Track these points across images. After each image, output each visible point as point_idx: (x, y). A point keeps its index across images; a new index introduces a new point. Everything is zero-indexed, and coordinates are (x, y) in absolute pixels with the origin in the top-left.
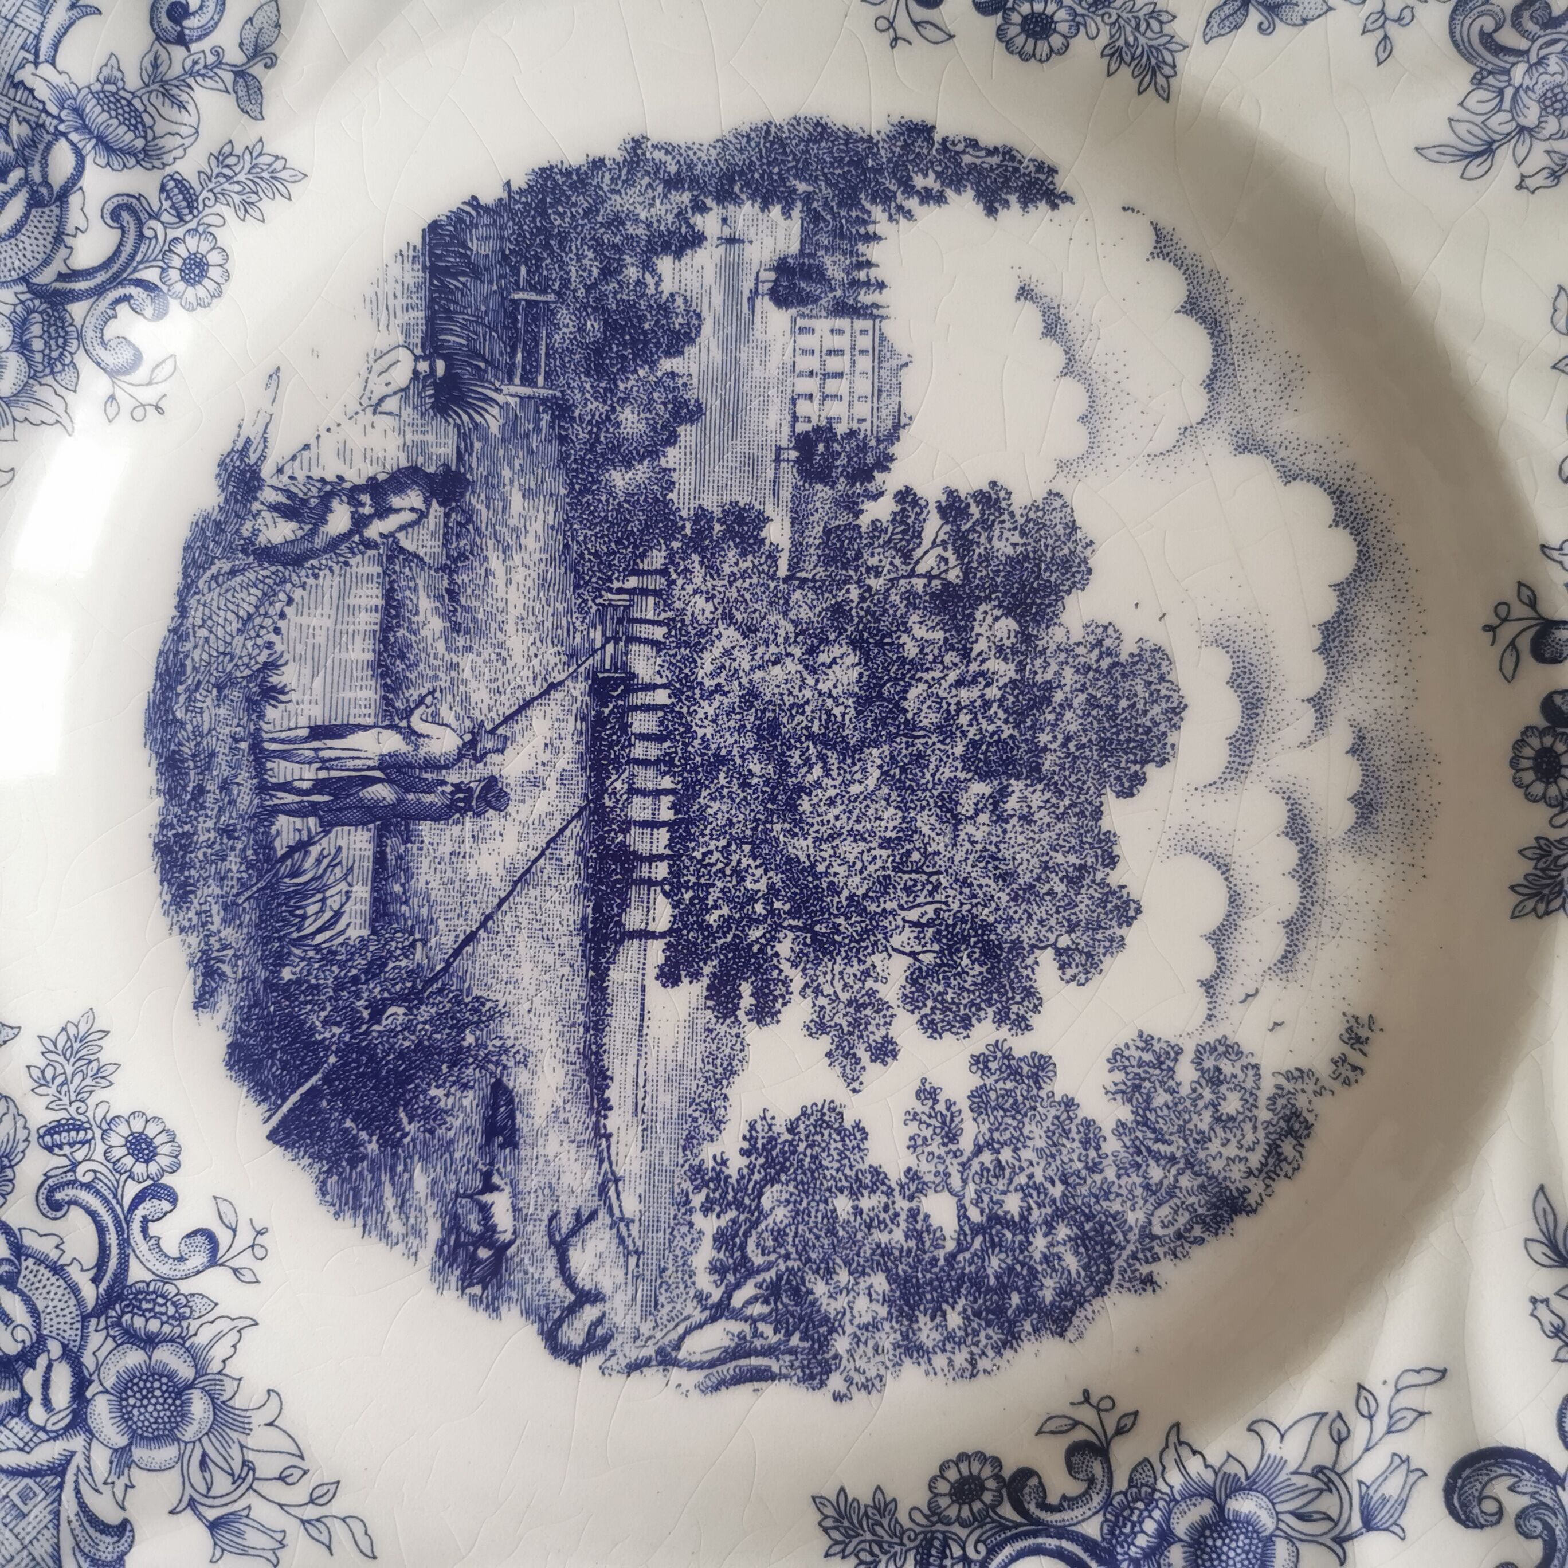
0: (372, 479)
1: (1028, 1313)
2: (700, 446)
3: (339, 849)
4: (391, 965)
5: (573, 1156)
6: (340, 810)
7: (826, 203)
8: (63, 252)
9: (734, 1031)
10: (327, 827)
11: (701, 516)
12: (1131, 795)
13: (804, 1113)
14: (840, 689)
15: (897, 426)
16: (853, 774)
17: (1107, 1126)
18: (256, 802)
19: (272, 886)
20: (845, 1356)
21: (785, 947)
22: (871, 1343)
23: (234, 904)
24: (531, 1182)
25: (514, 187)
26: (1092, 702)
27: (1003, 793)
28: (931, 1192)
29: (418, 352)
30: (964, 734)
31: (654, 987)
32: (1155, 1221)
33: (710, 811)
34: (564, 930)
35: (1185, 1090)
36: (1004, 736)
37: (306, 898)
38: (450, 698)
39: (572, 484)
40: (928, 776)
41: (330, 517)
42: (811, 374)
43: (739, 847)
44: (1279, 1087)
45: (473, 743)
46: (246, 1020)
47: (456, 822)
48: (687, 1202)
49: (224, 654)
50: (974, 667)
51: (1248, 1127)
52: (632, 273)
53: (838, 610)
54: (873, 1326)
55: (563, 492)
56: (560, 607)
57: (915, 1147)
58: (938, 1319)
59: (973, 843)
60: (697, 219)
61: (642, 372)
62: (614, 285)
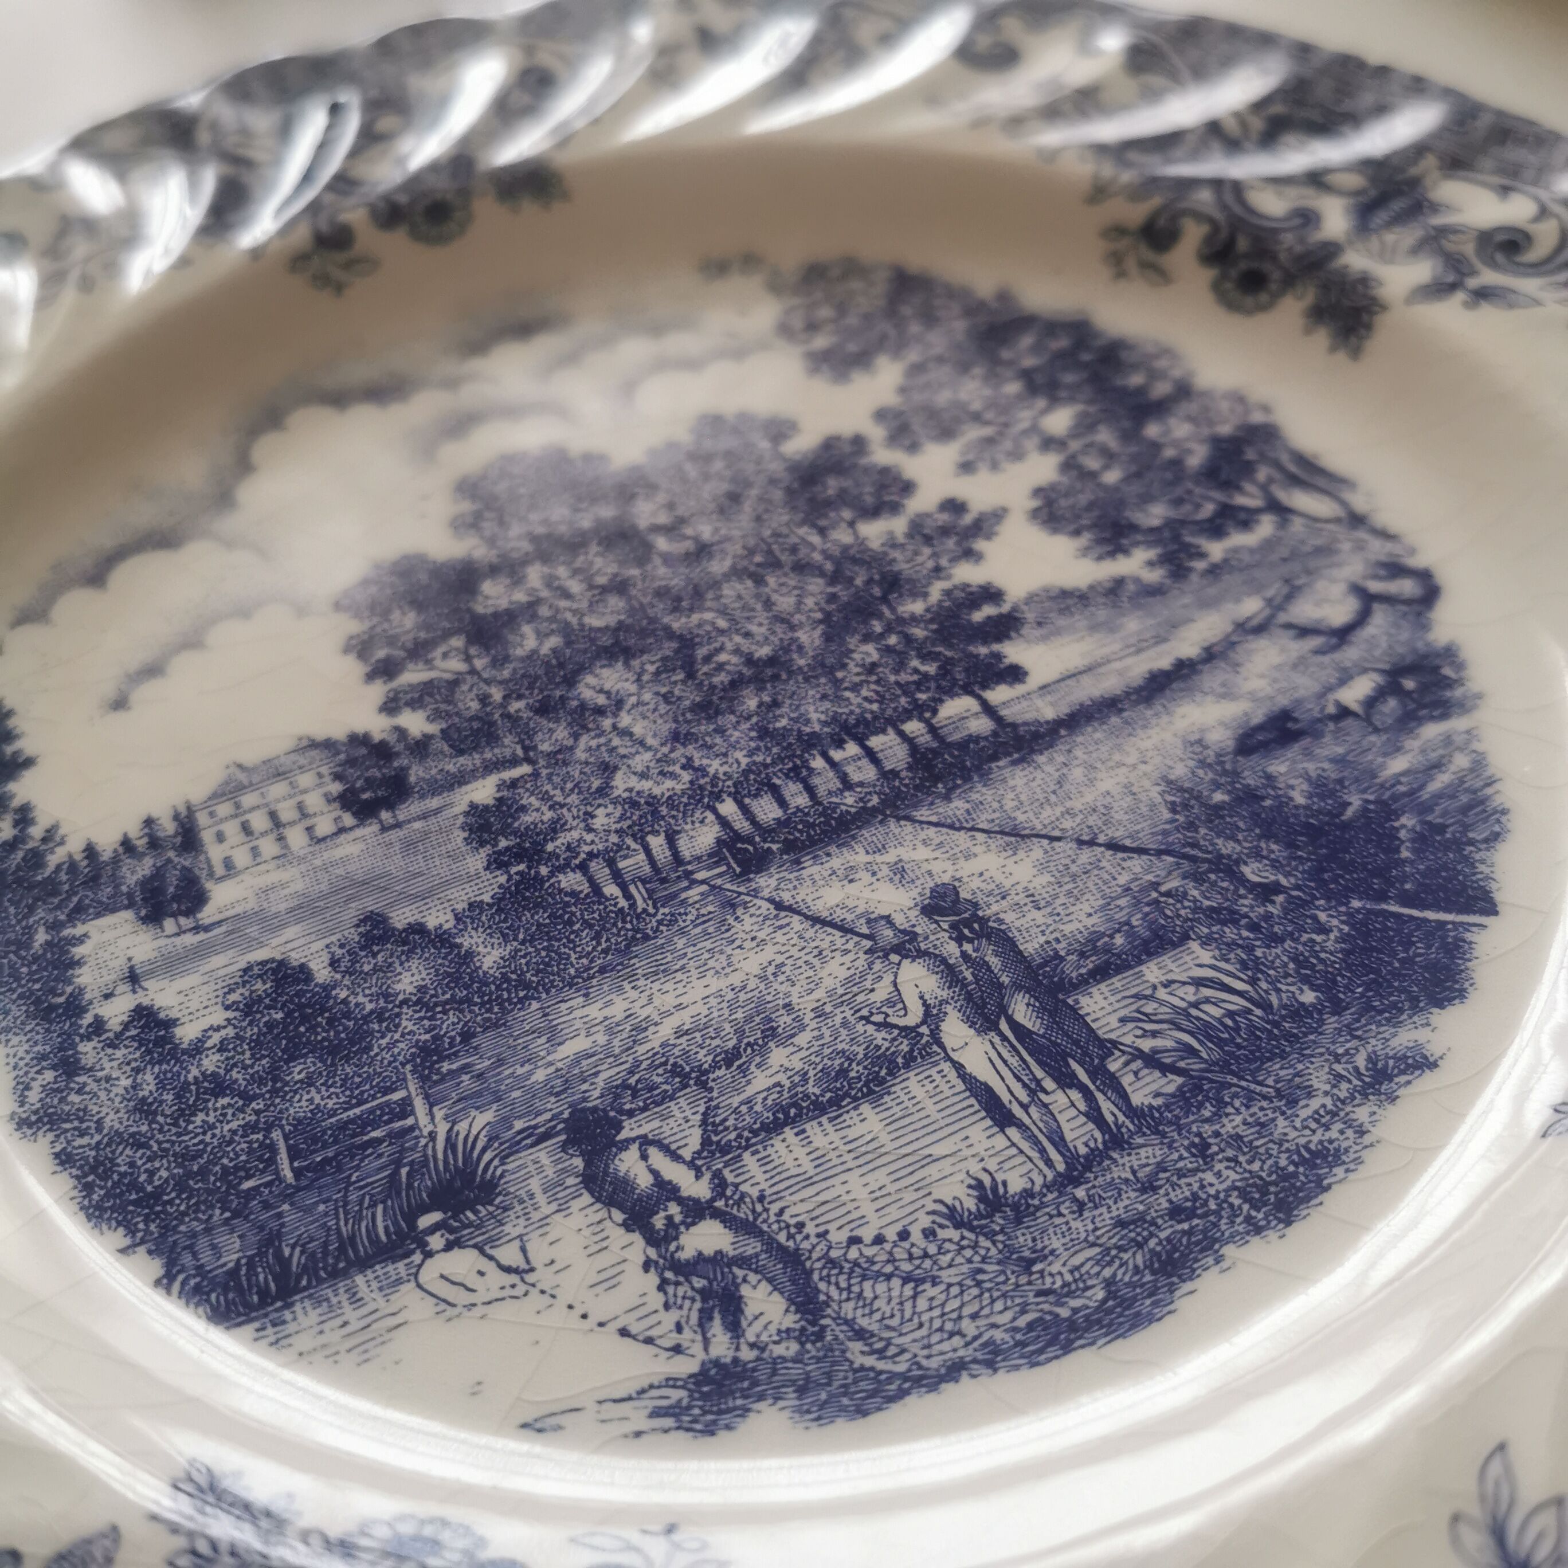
0: (627, 1226)
1: (1088, 346)
2: (413, 898)
3: (1123, 1020)
4: (1207, 903)
5: (1250, 666)
6: (1077, 1043)
7: (58, 907)
9: (1025, 607)
10: (1108, 1047)
11: (497, 862)
12: (603, 455)
13: (1057, 532)
14: (627, 676)
15: (313, 745)
16: (708, 633)
17: (902, 365)
18: (1140, 1141)
19: (1224, 1066)
20: (1231, 423)
21: (917, 607)
23: (1280, 1095)
24: (1305, 684)
25: (128, 1241)
27: (656, 529)
28: (1048, 434)
29: (417, 1258)
33: (823, 717)
34: (1039, 775)
37: (1208, 1025)
38: (860, 998)
39: (521, 1001)
41: (709, 1251)
42: (281, 838)
43: (843, 680)
44: (793, 295)
45: (897, 949)
46: (1397, 1008)
47: (1001, 921)
48: (1209, 570)
49: (979, 1284)
50: (545, 594)
52: (211, 1062)
53: (544, 709)
54: (1191, 420)
55: (535, 1005)
56: (681, 943)
57: (1020, 457)
58: (1145, 388)
59: (718, 530)
60: (114, 1024)
61: (343, 995)
62: (234, 1074)
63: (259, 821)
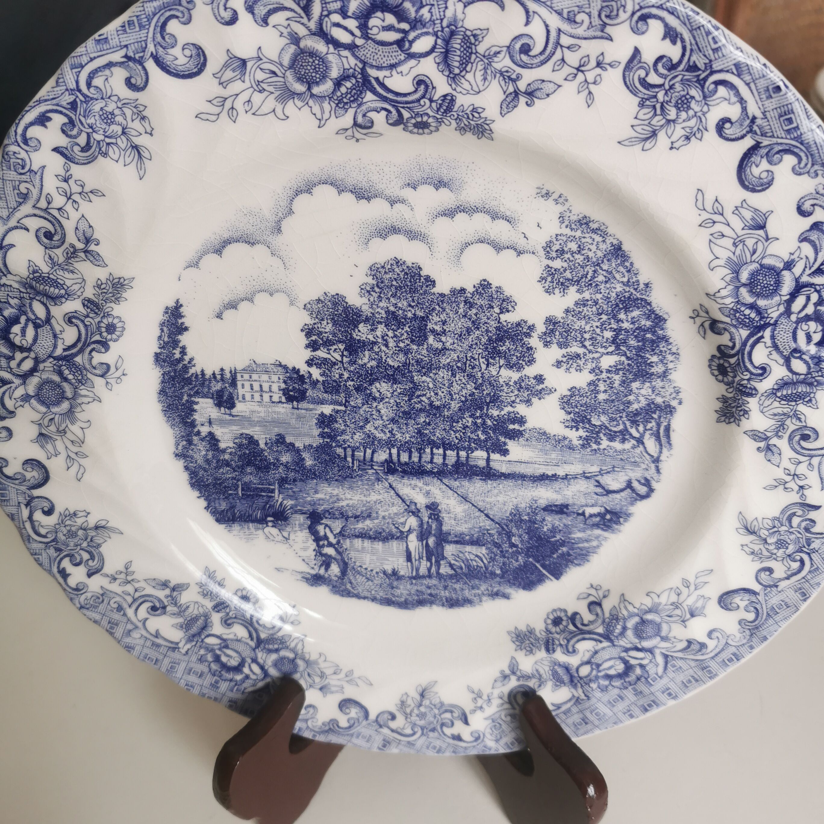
0: (314, 541)
1: (655, 331)
2: (294, 435)
4: (496, 540)
5: (573, 487)
6: (438, 554)
7: (191, 389)
8: (243, 639)
9: (528, 431)
10: (444, 558)
11: (322, 435)
12: (434, 281)
13: (563, 409)
14: (390, 390)
15: (280, 365)
16: (425, 386)
17: (578, 296)
19: (466, 575)
20: (664, 399)
21: (495, 413)
22: (660, 390)
23: (472, 586)
24: (583, 501)
25: (199, 495)
26: (394, 296)
27: (433, 331)
28: (600, 365)
29: (265, 525)
30: (408, 345)
32: (621, 280)
33: (440, 436)
34: (485, 486)
35: (565, 265)
36: (409, 330)
37: (470, 565)
38: (396, 519)
39: (312, 478)
40: (426, 359)
41: (329, 554)
42: (261, 396)
43: (454, 427)
44: (567, 227)
45: (413, 513)
46: (514, 584)
47: (443, 518)
48: (595, 450)
49: (381, 586)
50: (380, 340)
51: (583, 240)
52: (227, 457)
53: (358, 389)
54: (653, 389)
55: (315, 481)
56: (360, 483)
57: (581, 370)
58: (654, 364)
59: (454, 343)
60: (203, 434)
61: (266, 454)
62: (232, 462)
63: (256, 387)
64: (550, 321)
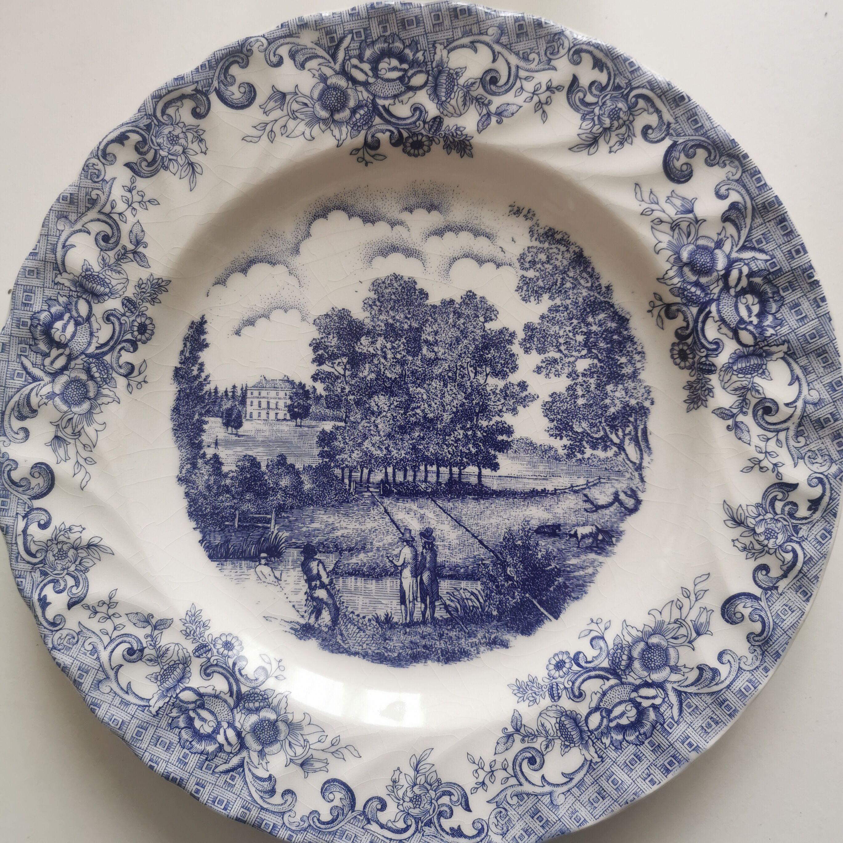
0: (306, 581)
1: (621, 332)
3: (447, 593)
4: (491, 573)
5: (563, 503)
6: (432, 592)
7: (203, 408)
8: (222, 695)
9: (516, 442)
10: (439, 598)
11: (322, 455)
12: (427, 294)
13: (546, 416)
14: (387, 403)
15: (288, 381)
16: (419, 398)
17: (551, 303)
18: (429, 625)
19: (461, 619)
20: (637, 400)
21: (484, 423)
22: (633, 391)
23: (468, 633)
24: (573, 519)
25: (195, 526)
26: (392, 308)
27: (426, 342)
28: (576, 369)
29: (257, 563)
30: (404, 356)
31: (499, 473)
32: (586, 285)
33: (433, 452)
34: (478, 507)
35: (537, 274)
36: (405, 341)
37: (466, 606)
38: (390, 550)
39: (309, 504)
40: (420, 370)
41: (320, 597)
42: (268, 413)
43: (446, 440)
44: (536, 240)
45: (407, 541)
46: (512, 628)
47: (437, 548)
48: (580, 460)
49: (373, 638)
50: (379, 352)
51: (551, 251)
52: (228, 482)
53: (358, 403)
54: (626, 390)
55: (312, 507)
56: (356, 508)
57: (559, 375)
58: (623, 366)
59: (445, 353)
60: (208, 456)
61: (266, 478)
62: (233, 488)
63: (264, 405)
64: (528, 327)
